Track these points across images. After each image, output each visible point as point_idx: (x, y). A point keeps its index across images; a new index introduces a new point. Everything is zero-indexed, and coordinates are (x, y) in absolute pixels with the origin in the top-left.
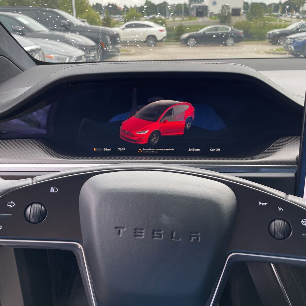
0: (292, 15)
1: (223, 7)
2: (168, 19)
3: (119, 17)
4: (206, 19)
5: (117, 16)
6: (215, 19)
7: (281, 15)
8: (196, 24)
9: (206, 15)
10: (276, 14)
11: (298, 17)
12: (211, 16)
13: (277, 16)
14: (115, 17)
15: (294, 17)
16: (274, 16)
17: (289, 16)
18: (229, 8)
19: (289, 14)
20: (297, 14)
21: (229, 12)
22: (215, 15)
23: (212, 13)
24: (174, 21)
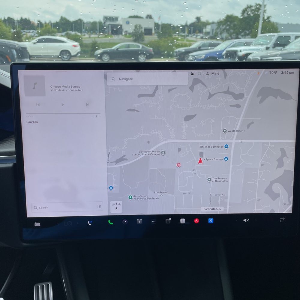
0: (197, 36)
1: (136, 26)
2: (84, 35)
3: (33, 32)
4: (121, 37)
5: (31, 31)
6: (130, 37)
7: (188, 36)
8: (111, 41)
9: (121, 34)
10: (183, 34)
11: (202, 38)
12: (125, 35)
13: (184, 36)
14: (29, 32)
15: (199, 37)
16: (182, 36)
17: (195, 36)
18: (142, 28)
19: (194, 35)
20: (201, 35)
21: (142, 31)
22: (130, 34)
23: (126, 31)
24: (90, 37)
